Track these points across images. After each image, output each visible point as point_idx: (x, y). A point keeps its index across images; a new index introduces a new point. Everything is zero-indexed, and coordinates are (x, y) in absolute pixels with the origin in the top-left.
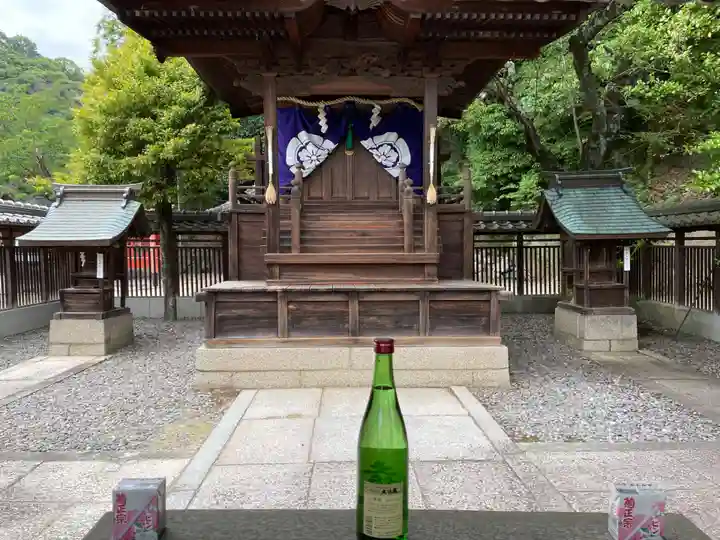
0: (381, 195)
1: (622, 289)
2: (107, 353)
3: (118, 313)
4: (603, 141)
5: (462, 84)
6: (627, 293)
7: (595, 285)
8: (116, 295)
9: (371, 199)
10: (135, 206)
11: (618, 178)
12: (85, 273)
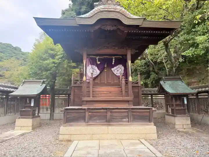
0: (115, 82)
1: (185, 109)
2: (32, 129)
3: (36, 117)
4: (174, 69)
5: (137, 51)
6: (186, 110)
7: (177, 108)
8: (36, 113)
9: (112, 83)
10: (44, 85)
11: (180, 78)
12: (28, 105)
